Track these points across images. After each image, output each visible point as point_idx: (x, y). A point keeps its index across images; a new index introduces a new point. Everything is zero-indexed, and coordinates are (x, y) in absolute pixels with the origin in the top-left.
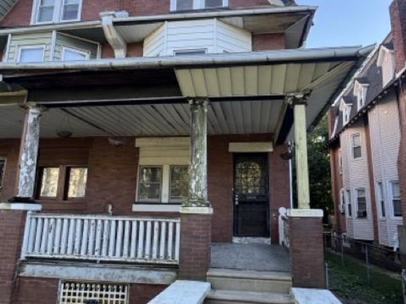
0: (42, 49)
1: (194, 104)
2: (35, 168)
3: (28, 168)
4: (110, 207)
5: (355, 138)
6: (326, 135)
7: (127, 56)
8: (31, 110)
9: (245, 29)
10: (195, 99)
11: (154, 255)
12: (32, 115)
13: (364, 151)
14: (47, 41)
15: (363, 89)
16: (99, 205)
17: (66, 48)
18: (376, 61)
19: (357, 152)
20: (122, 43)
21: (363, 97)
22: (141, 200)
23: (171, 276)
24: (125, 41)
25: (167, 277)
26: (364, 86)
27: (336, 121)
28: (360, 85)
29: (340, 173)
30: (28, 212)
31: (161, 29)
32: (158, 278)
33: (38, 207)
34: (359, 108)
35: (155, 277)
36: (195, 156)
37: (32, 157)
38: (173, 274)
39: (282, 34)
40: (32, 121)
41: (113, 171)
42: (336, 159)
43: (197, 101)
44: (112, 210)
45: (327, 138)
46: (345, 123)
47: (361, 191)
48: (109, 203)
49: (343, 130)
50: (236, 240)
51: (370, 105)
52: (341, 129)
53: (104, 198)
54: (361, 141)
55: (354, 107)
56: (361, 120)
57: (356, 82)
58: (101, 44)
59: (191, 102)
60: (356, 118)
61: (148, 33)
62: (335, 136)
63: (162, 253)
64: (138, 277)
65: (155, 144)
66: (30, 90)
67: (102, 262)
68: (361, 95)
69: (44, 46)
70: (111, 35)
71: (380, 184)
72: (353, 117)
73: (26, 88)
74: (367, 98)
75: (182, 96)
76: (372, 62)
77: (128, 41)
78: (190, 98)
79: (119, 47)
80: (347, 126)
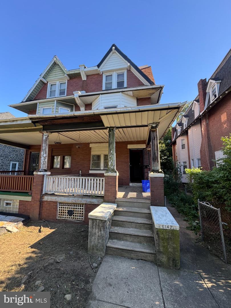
0: (51, 108)
1: (110, 130)
2: (47, 157)
3: (44, 158)
5: (183, 141)
6: (171, 139)
7: (86, 110)
8: (45, 134)
9: (133, 96)
10: (110, 128)
12: (45, 136)
13: (186, 146)
14: (53, 105)
15: (186, 120)
16: (77, 171)
17: (61, 108)
18: (192, 108)
19: (183, 147)
21: (186, 123)
22: (93, 169)
23: (101, 201)
24: (84, 104)
25: (99, 201)
26: (187, 119)
27: (175, 133)
28: (185, 118)
29: (177, 155)
30: (45, 175)
31: (98, 98)
32: (96, 201)
33: (49, 173)
34: (184, 128)
35: (95, 201)
36: (111, 152)
37: (46, 153)
38: (102, 200)
39: (150, 98)
40: (45, 139)
41: (81, 157)
42: (175, 150)
44: (81, 173)
45: (171, 141)
46: (178, 135)
47: (185, 162)
48: (80, 170)
49: (178, 137)
50: (131, 184)
51: (189, 127)
52: (177, 137)
53: (78, 168)
54: (185, 142)
55: (182, 128)
56: (185, 133)
57: (183, 117)
58: (75, 105)
59: (108, 129)
60: (183, 133)
61: (93, 100)
62: (174, 140)
64: (88, 201)
65: (98, 146)
66: (44, 126)
67: (74, 195)
68: (185, 122)
69: (52, 107)
70: (78, 101)
71: (193, 160)
72: (181, 132)
74: (188, 123)
75: (104, 126)
76: (190, 108)
77: (86, 104)
78: (108, 127)
79: (82, 106)
80: (179, 136)
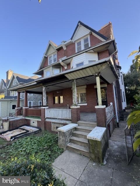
3: (45, 100)
4: (68, 105)
8: (44, 88)
11: (68, 117)
12: (44, 89)
16: (66, 104)
17: (54, 70)
20: (65, 65)
24: (66, 64)
30: (45, 109)
31: (73, 59)
33: (48, 107)
37: (45, 97)
39: (107, 50)
43: (73, 80)
48: (68, 104)
58: (61, 66)
61: (70, 61)
63: (69, 117)
64: (64, 122)
66: (43, 83)
67: (58, 119)
69: (50, 70)
70: (62, 64)
73: (42, 83)
75: (69, 80)
79: (65, 66)
